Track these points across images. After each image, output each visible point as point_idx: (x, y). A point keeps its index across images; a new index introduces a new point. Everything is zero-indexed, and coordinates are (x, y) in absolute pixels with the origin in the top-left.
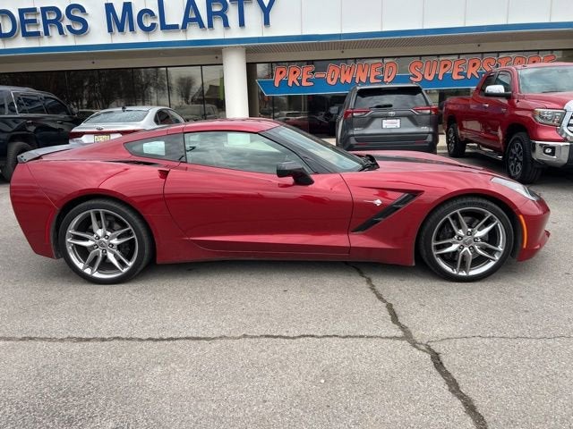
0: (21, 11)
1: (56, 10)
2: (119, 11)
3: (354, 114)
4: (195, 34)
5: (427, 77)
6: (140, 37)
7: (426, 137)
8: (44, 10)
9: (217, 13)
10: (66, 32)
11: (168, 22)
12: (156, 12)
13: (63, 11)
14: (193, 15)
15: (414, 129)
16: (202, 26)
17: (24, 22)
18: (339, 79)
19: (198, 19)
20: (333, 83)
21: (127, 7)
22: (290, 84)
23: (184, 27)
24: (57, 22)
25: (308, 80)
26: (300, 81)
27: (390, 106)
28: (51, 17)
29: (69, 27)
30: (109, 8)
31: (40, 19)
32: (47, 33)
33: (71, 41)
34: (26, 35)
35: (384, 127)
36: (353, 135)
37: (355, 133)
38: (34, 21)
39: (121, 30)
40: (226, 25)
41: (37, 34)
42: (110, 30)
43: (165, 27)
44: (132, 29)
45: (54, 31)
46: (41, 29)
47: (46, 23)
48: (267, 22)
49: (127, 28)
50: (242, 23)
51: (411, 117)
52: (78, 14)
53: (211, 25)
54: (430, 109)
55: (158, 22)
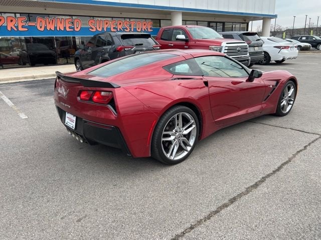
3: (126, 49)
5: (98, 29)
18: (45, 27)
20: (42, 29)
22: (9, 29)
25: (23, 27)
26: (17, 27)
27: (142, 44)
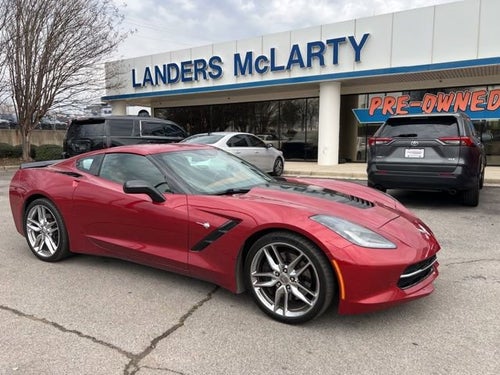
0: (183, 64)
1: (203, 61)
2: (243, 59)
3: (377, 142)
4: (297, 73)
6: (256, 78)
7: (454, 170)
8: (196, 62)
9: (316, 54)
10: (208, 77)
11: (277, 65)
12: (269, 58)
13: (207, 62)
14: (296, 58)
15: (439, 160)
16: (302, 66)
17: (184, 71)
18: (435, 108)
19: (300, 61)
21: (249, 55)
22: (384, 113)
23: (288, 68)
24: (203, 71)
26: (394, 110)
27: (415, 135)
28: (200, 67)
29: (210, 73)
30: (237, 57)
31: (193, 68)
32: (196, 79)
33: (211, 83)
34: (184, 80)
35: (406, 156)
36: (375, 163)
37: (377, 160)
38: (190, 70)
39: (243, 73)
40: (322, 63)
41: (190, 79)
42: (236, 74)
43: (274, 69)
44: (250, 72)
45: (201, 77)
46: (193, 76)
47: (197, 70)
48: (358, 59)
49: (247, 71)
50: (335, 61)
51: (436, 148)
52: (217, 64)
53: (309, 65)
54: (461, 140)
55: (269, 65)
